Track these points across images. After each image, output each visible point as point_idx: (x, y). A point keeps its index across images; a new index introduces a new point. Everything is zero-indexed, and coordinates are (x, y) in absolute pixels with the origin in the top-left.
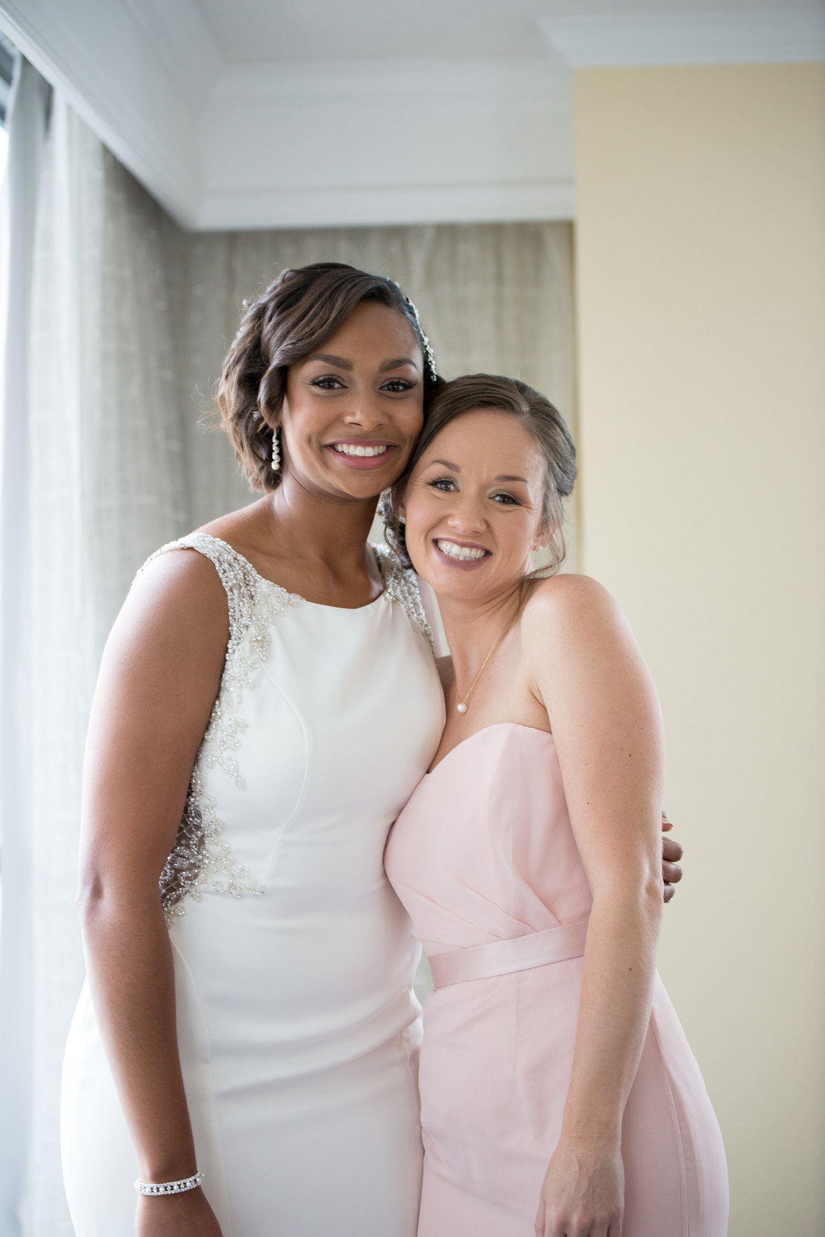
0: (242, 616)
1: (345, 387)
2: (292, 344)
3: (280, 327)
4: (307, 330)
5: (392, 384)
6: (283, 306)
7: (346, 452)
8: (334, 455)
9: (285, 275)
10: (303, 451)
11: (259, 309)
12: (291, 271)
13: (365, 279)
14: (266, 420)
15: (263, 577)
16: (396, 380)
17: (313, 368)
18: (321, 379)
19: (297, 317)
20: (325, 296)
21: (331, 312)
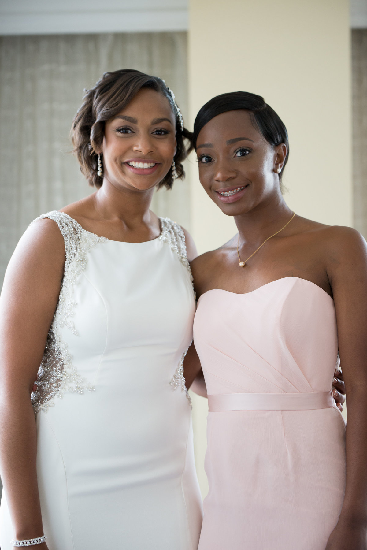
0: (72, 249)
1: (133, 132)
2: (107, 110)
3: (101, 101)
4: (114, 102)
5: (158, 131)
6: (103, 91)
7: (134, 166)
8: (128, 167)
9: (105, 75)
10: (112, 165)
11: (91, 92)
12: (108, 73)
13: (145, 77)
14: (94, 149)
15: (85, 230)
16: (159, 129)
17: (117, 123)
18: (121, 128)
19: (109, 96)
20: (123, 86)
21: (127, 94)
